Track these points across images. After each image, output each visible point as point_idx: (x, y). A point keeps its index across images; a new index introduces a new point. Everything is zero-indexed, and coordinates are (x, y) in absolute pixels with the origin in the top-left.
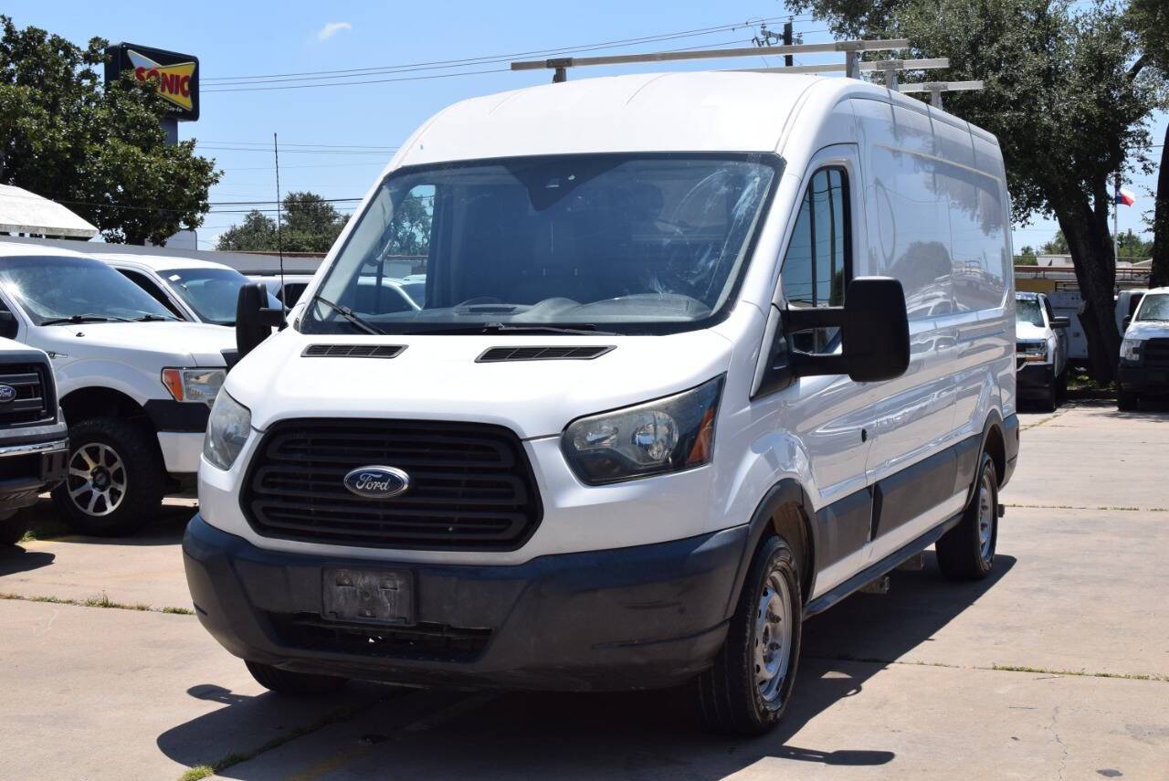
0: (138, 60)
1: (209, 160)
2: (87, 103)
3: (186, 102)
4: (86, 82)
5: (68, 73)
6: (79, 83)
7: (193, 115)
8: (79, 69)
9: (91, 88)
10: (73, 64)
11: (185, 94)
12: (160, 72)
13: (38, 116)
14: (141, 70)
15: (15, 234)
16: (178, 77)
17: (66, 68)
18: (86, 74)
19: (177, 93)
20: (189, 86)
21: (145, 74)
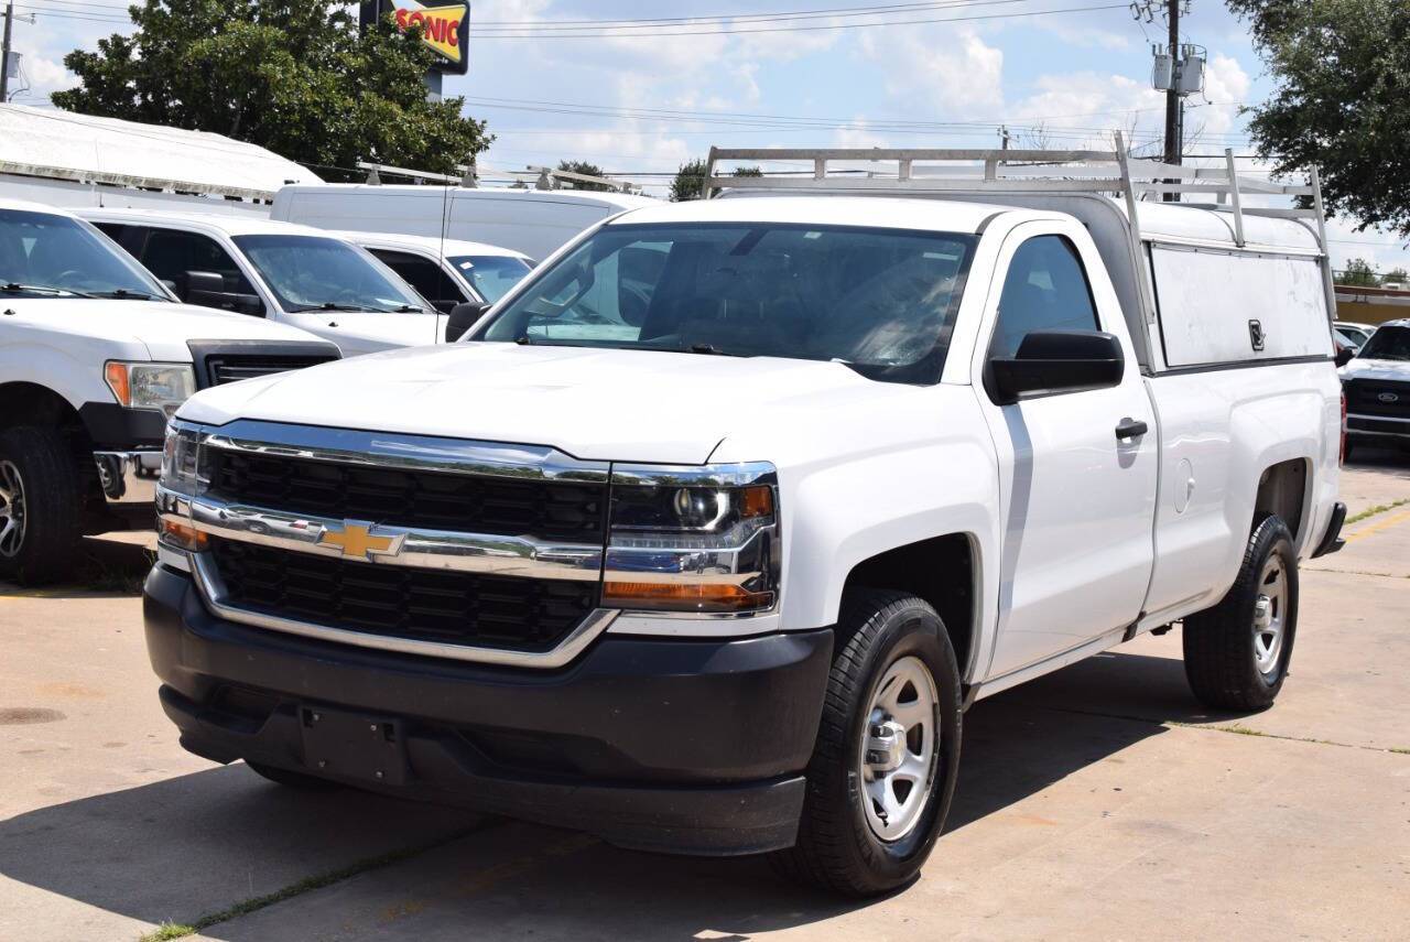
0: (401, 2)
1: (479, 123)
2: (339, 49)
3: (454, 53)
4: (339, 25)
5: (320, 13)
6: (331, 26)
8: (332, 9)
9: (345, 31)
11: (452, 43)
12: (425, 15)
13: (284, 63)
14: (403, 13)
15: (248, 200)
16: (445, 21)
17: (317, 8)
18: (339, 16)
19: (443, 41)
20: (458, 33)
21: (407, 18)
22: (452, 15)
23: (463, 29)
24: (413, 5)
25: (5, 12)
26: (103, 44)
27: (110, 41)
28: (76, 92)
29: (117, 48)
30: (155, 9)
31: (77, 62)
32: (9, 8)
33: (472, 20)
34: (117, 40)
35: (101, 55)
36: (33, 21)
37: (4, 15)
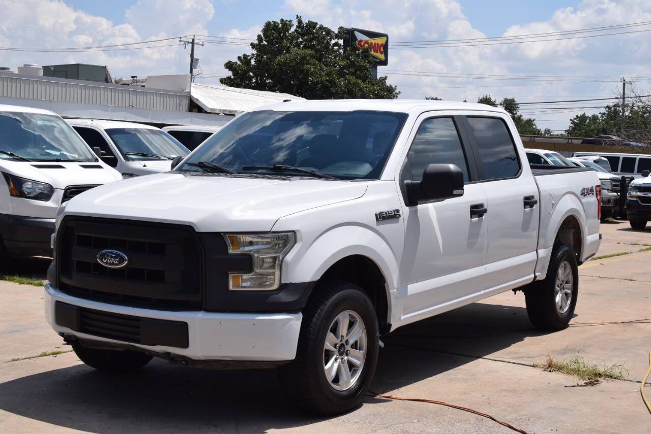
0: (360, 36)
1: (394, 87)
2: (335, 57)
3: (382, 57)
4: (336, 48)
5: (328, 43)
6: (333, 49)
7: (385, 63)
8: (333, 42)
9: (338, 50)
10: (331, 39)
11: (381, 53)
12: (370, 42)
13: (314, 64)
14: (361, 41)
16: (378, 44)
17: (327, 41)
18: (336, 44)
19: (377, 52)
20: (384, 49)
21: (362, 43)
22: (381, 41)
23: (386, 46)
24: (365, 38)
25: (191, 41)
26: (239, 58)
27: (242, 57)
28: (229, 78)
29: (245, 59)
30: (261, 44)
31: (229, 66)
32: (193, 40)
33: (389, 41)
34: (245, 56)
35: (239, 63)
36: (203, 45)
37: (191, 43)
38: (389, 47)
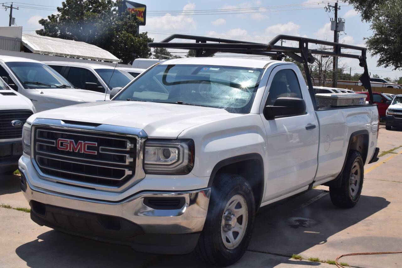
0: (129, 6)
1: (152, 39)
2: (113, 19)
3: (142, 19)
4: (114, 12)
5: (110, 9)
6: (112, 13)
7: (144, 24)
8: (113, 9)
9: (115, 14)
10: (111, 7)
11: (142, 17)
12: (135, 9)
14: (130, 9)
16: (140, 11)
17: (109, 8)
19: (139, 17)
20: (143, 14)
21: (130, 10)
22: (142, 9)
23: (145, 13)
24: (132, 7)
25: (10, 6)
26: (49, 17)
27: (51, 16)
28: (42, 30)
29: (52, 18)
30: (65, 8)
31: (42, 22)
32: (12, 5)
34: (53, 16)
35: (49, 20)
36: (18, 9)
37: (10, 7)
38: (147, 14)
